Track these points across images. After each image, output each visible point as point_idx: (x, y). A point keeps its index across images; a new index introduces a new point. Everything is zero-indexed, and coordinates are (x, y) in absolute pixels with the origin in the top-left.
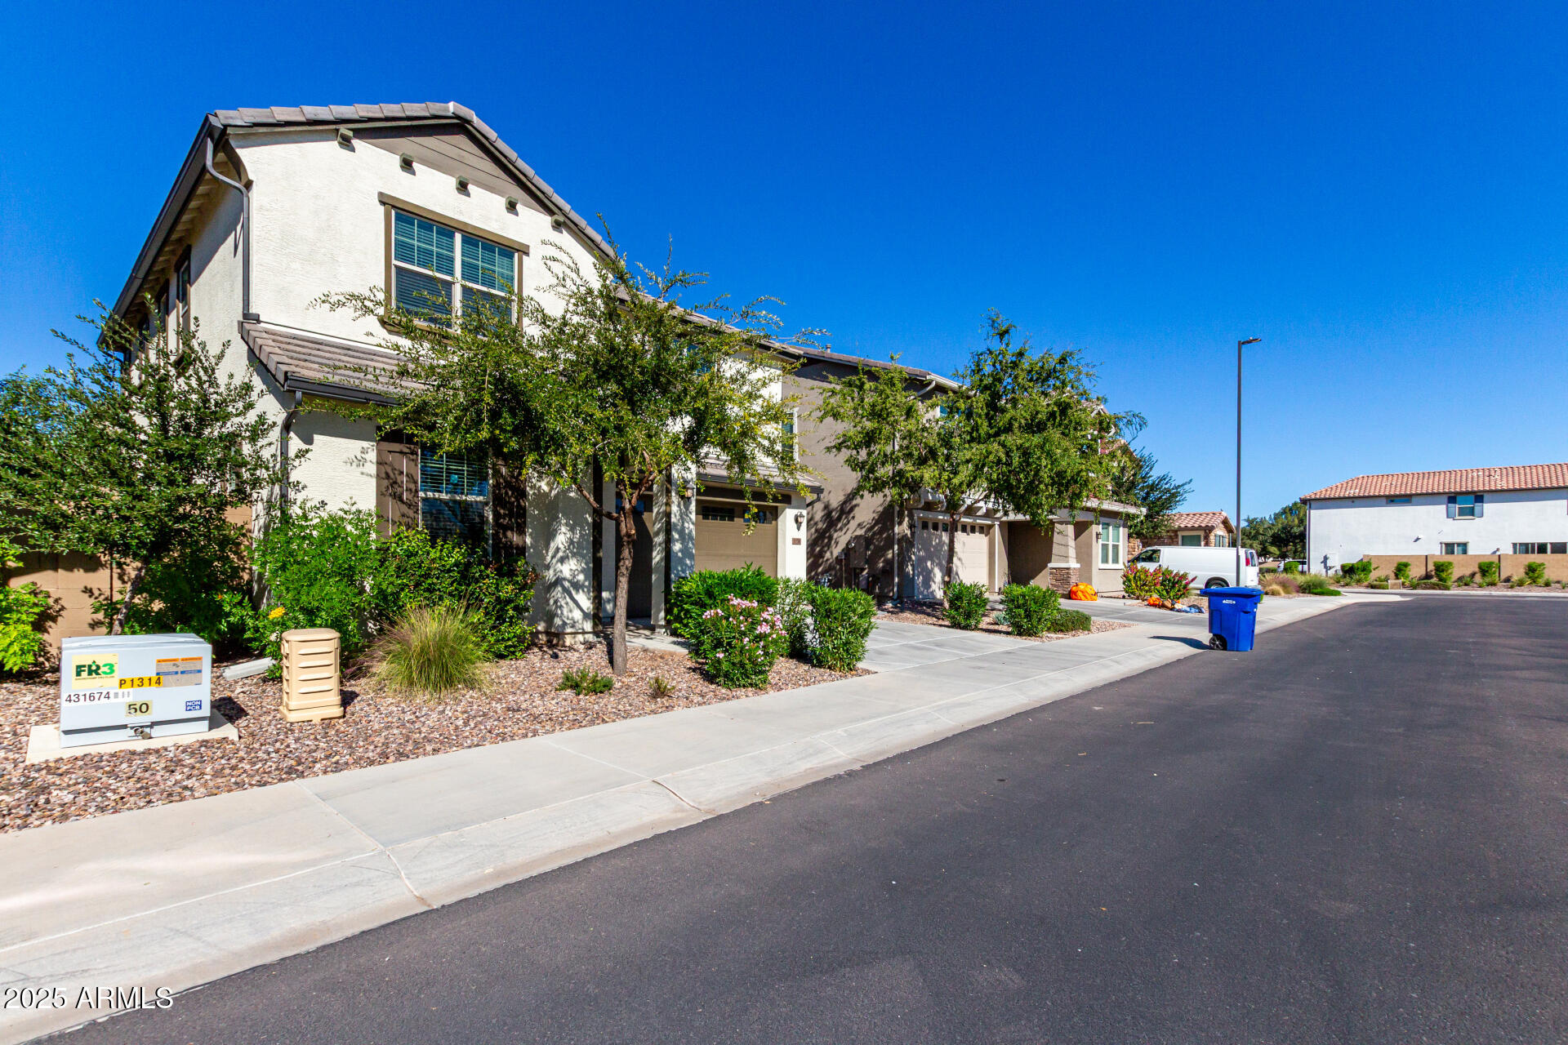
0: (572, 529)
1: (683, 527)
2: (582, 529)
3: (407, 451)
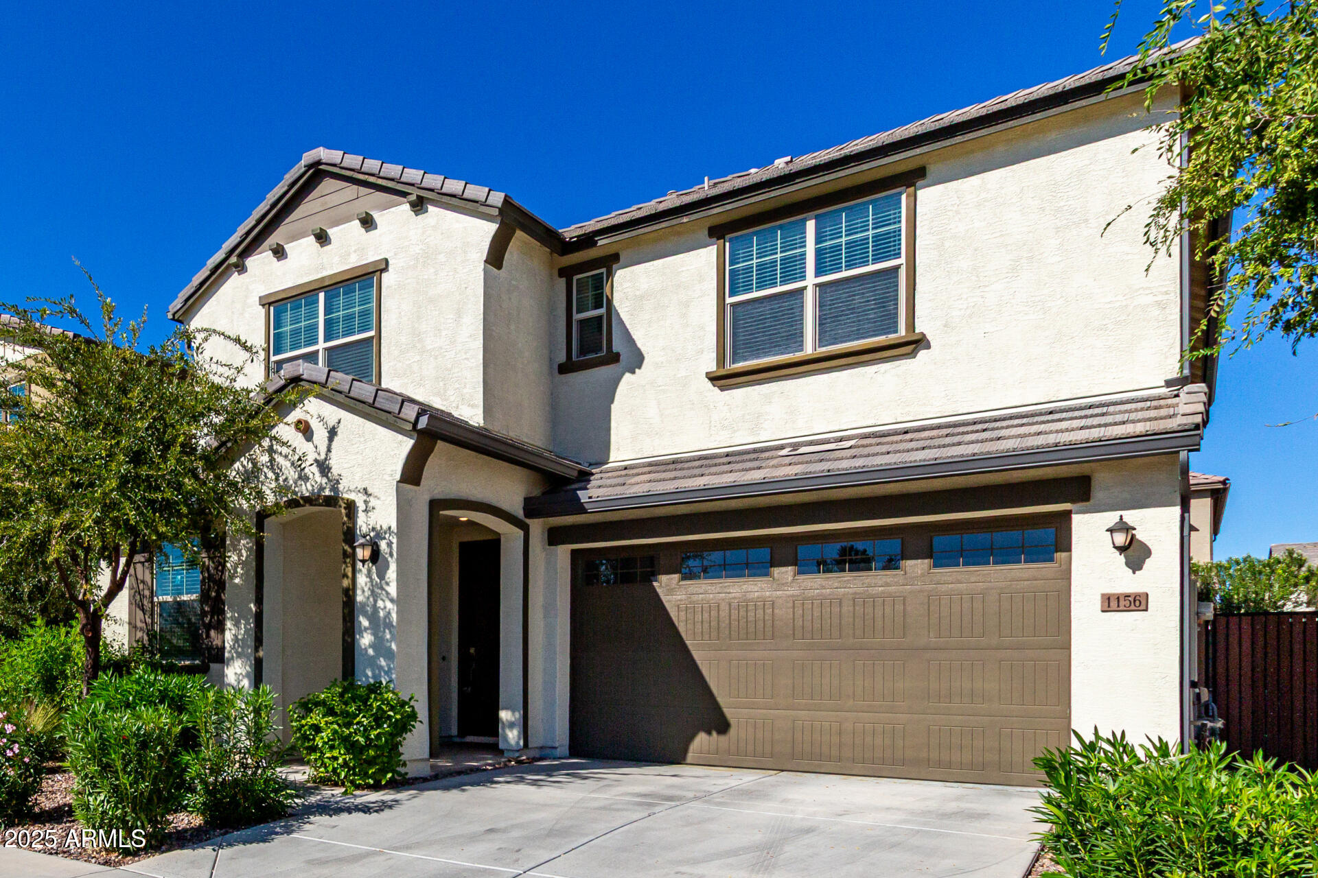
0: (236, 623)
3: (143, 560)
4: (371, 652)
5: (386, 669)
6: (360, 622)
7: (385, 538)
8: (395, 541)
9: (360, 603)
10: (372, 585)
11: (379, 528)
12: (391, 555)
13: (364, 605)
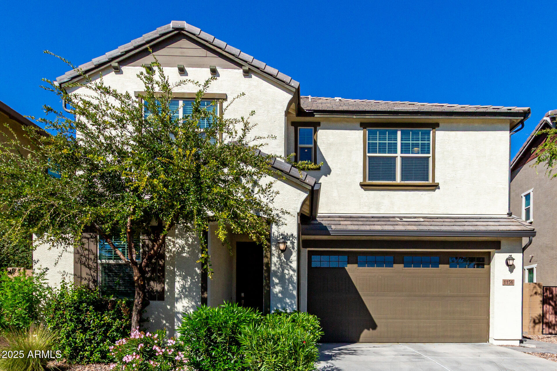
0: (184, 278)
1: (283, 274)
2: (193, 278)
3: (89, 236)
4: (280, 295)
5: (290, 304)
6: (273, 280)
7: (289, 240)
8: (296, 241)
9: (273, 271)
10: (281, 263)
11: (286, 234)
12: (293, 248)
13: (275, 272)
